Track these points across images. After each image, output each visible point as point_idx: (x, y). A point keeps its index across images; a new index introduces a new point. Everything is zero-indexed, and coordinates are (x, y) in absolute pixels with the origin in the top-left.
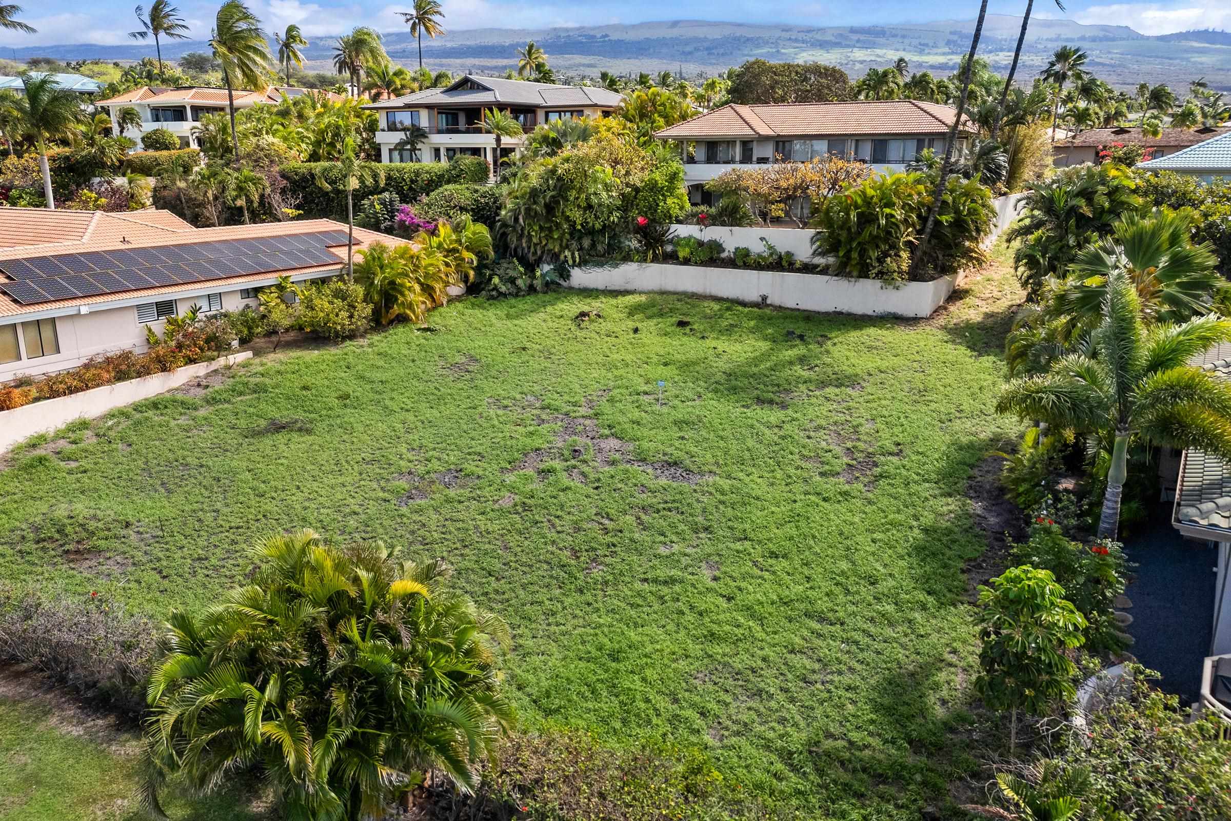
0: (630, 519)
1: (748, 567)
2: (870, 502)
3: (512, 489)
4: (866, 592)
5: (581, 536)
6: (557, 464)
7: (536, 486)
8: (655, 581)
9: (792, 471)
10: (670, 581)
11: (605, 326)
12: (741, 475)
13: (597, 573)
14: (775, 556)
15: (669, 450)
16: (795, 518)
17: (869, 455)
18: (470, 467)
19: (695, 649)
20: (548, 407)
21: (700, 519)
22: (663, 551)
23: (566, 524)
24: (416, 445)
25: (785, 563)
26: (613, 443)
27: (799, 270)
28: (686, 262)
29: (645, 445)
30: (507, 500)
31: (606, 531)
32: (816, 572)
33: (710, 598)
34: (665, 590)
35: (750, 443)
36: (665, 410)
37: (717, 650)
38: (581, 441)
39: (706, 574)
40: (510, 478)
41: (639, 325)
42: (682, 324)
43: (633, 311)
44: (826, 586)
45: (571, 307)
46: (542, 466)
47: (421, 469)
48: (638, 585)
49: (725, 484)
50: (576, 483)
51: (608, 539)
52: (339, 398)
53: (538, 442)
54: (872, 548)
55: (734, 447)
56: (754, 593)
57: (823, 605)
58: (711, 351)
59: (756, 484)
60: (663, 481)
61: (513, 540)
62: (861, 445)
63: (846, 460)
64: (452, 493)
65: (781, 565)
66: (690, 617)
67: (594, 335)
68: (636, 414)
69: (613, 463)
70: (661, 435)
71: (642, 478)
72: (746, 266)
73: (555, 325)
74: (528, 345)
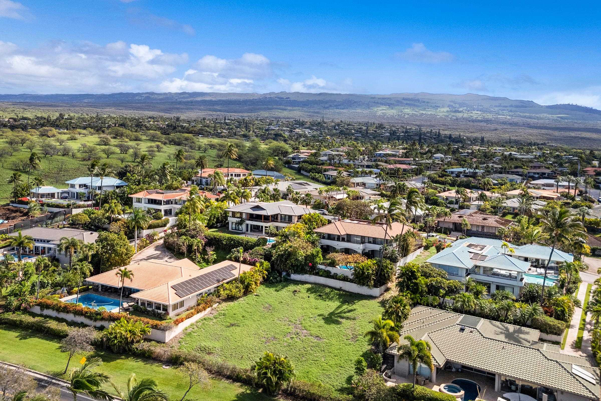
0: (309, 348)
1: (330, 358)
2: (354, 346)
3: (286, 342)
4: (350, 363)
5: (300, 352)
6: (294, 336)
7: (290, 341)
8: (314, 360)
9: (341, 339)
10: (317, 361)
11: (301, 295)
12: (331, 339)
13: (304, 359)
14: (335, 356)
15: (317, 333)
16: (340, 349)
17: (356, 335)
18: (276, 336)
19: (321, 372)
20: (290, 321)
21: (322, 349)
22: (315, 355)
23: (297, 349)
24: (263, 330)
25: (337, 357)
26: (305, 331)
27: (349, 282)
28: (321, 276)
29: (312, 332)
30: (285, 344)
31: (305, 351)
32: (342, 359)
33: (324, 364)
34: (316, 362)
35: (333, 332)
36: (316, 323)
37: (324, 372)
38: (299, 330)
39: (323, 359)
40: (285, 339)
41: (309, 295)
42: (320, 296)
43: (308, 290)
44: (343, 361)
45: (292, 287)
46: (291, 337)
47: (267, 337)
48: (311, 361)
49: (328, 341)
50: (298, 341)
51: (305, 352)
52: (242, 317)
53: (289, 331)
54: (352, 355)
55: (330, 332)
56: (331, 363)
57: (342, 365)
58: (327, 305)
59: (334, 341)
60: (315, 341)
61: (288, 352)
62: (355, 333)
63: (352, 336)
64: (274, 342)
65: (336, 358)
66: (320, 367)
67: (298, 298)
68: (310, 324)
69: (305, 336)
70: (315, 330)
71: (311, 340)
72: (336, 279)
73: (288, 294)
74: (282, 301)
